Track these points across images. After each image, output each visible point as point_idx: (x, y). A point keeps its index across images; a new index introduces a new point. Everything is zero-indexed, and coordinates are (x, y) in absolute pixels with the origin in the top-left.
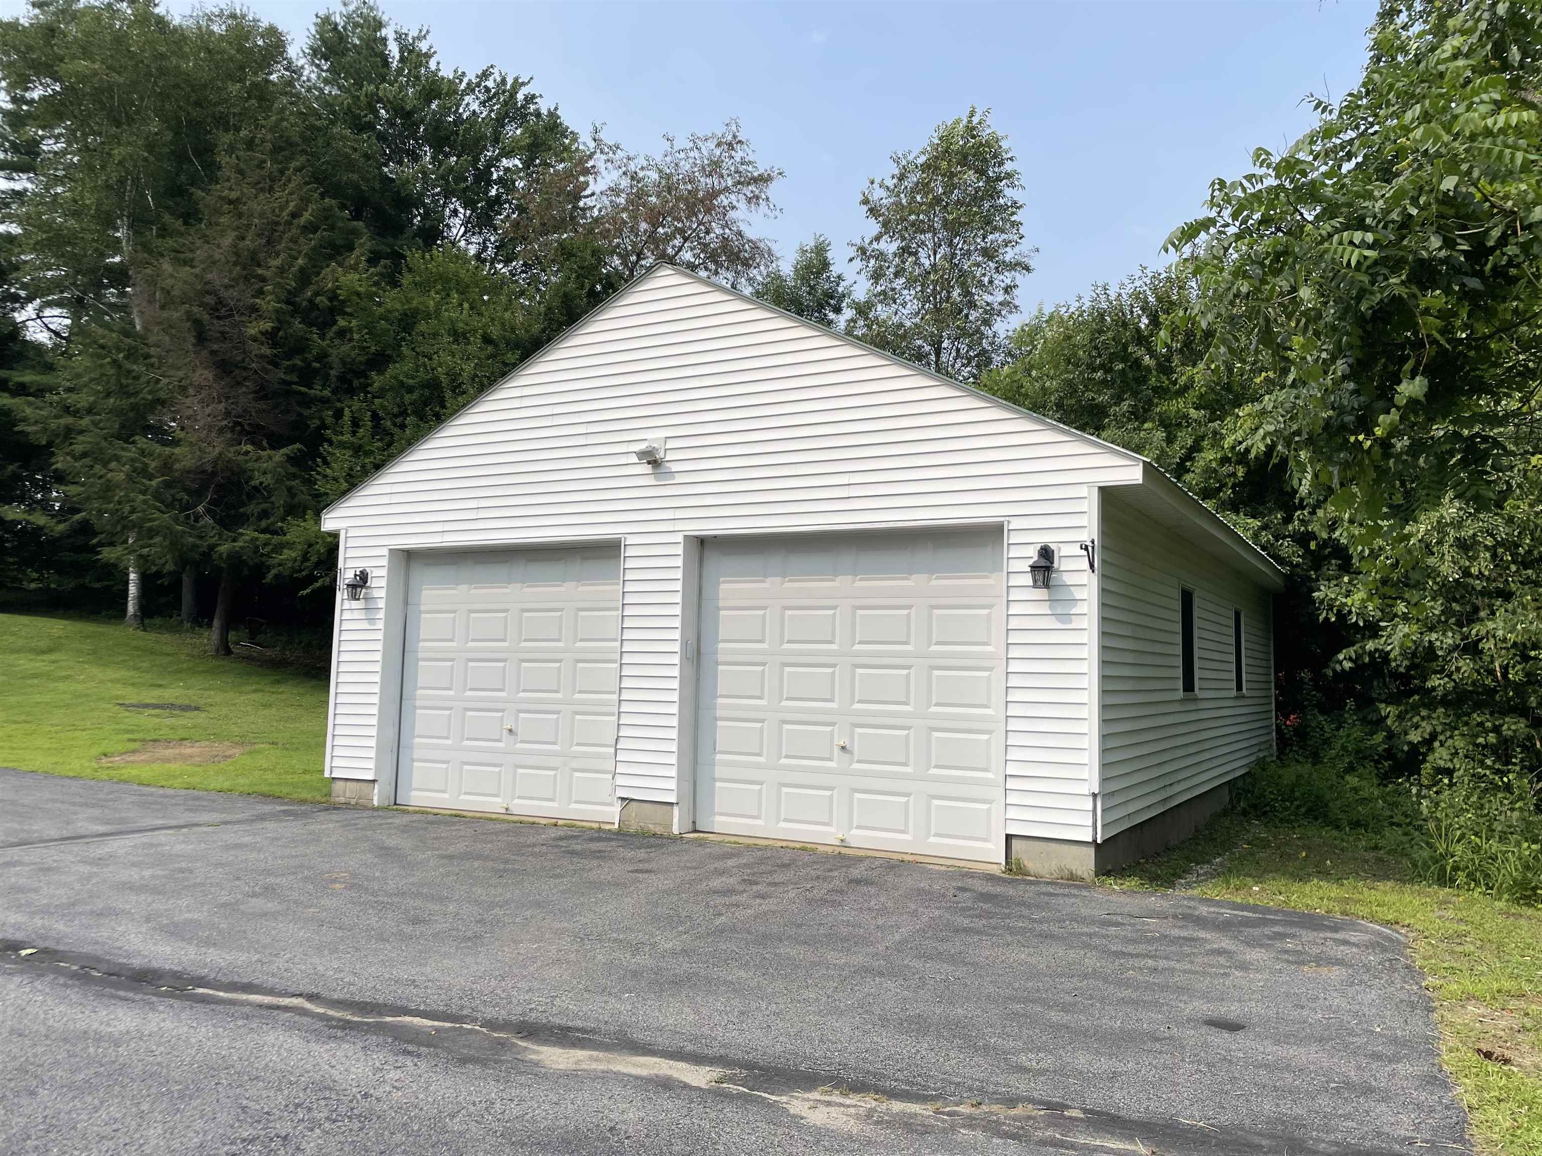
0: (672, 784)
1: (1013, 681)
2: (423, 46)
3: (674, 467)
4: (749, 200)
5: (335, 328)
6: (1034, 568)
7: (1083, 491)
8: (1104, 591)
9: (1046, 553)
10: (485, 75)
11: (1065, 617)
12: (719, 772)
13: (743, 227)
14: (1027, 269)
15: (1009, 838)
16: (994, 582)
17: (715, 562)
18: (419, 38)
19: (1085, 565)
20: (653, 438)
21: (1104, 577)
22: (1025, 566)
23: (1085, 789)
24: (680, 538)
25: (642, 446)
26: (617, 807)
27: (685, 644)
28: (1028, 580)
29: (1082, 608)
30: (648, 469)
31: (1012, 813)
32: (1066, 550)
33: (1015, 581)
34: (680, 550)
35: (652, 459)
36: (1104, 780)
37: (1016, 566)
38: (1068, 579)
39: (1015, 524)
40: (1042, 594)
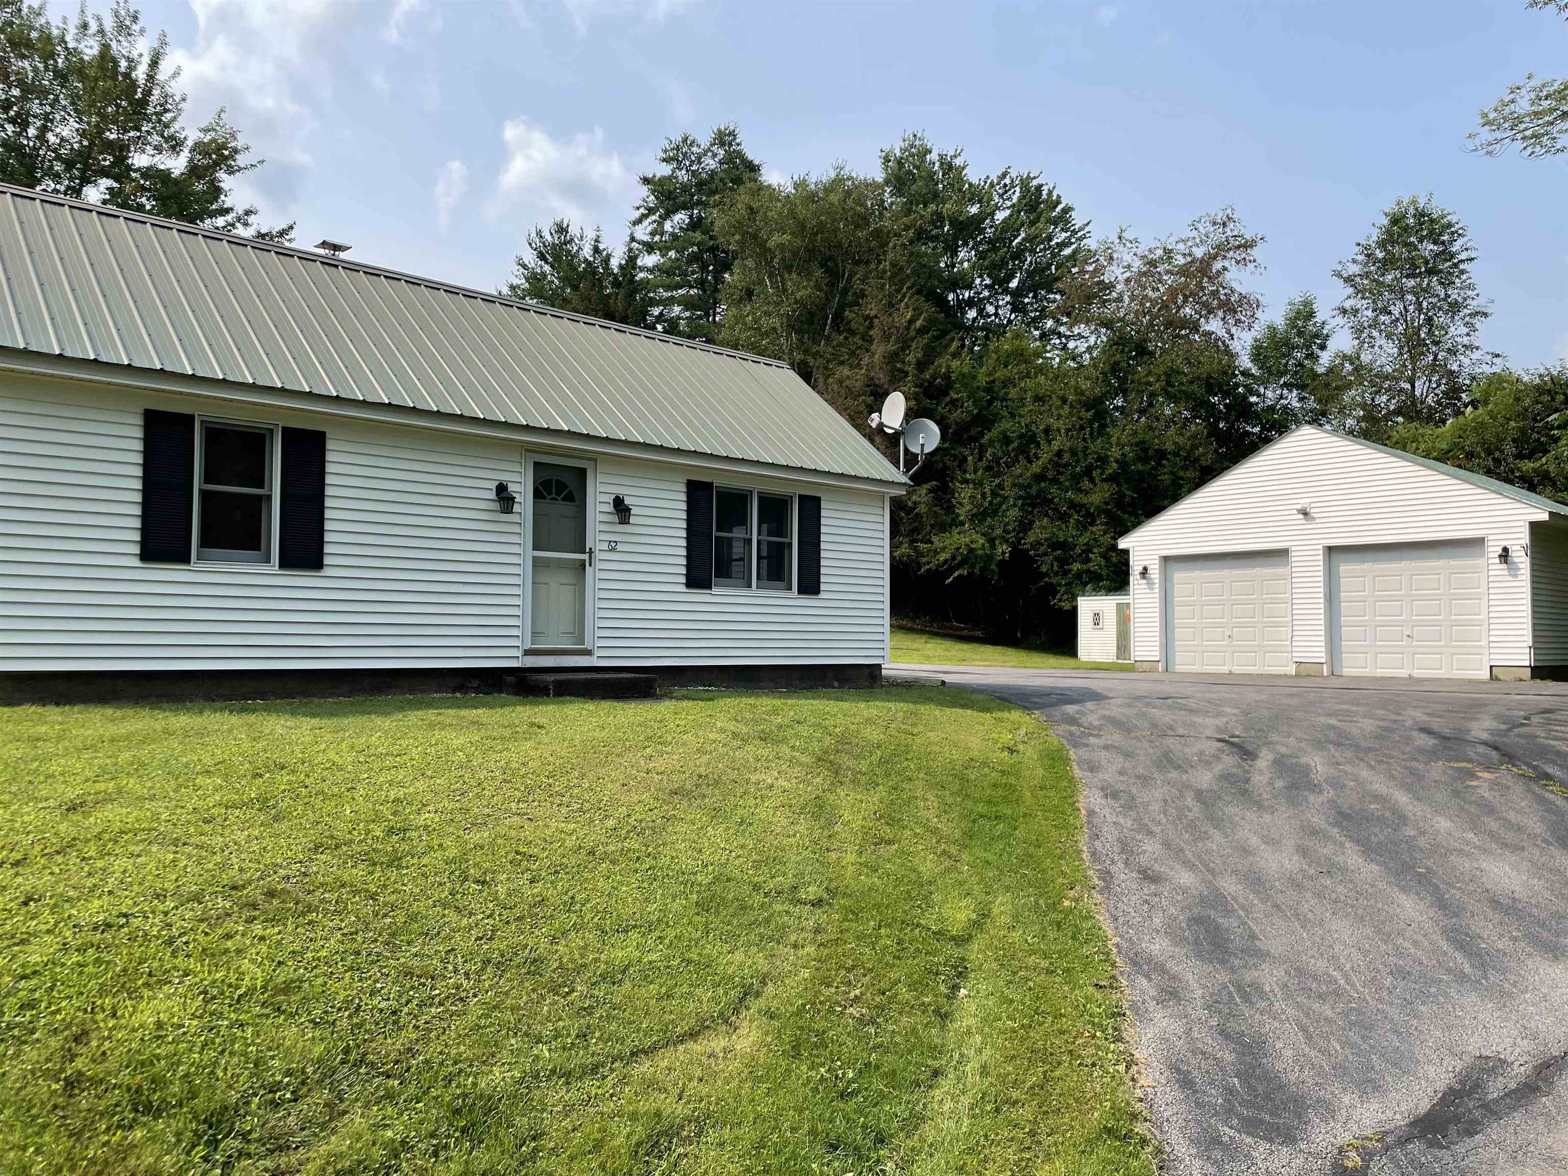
0: (1323, 655)
1: (1491, 603)
2: (958, 162)
3: (1315, 515)
4: (1238, 262)
5: (948, 399)
6: (1500, 556)
7: (1522, 523)
8: (1533, 564)
9: (1505, 550)
10: (1004, 175)
11: (1516, 576)
12: (1343, 649)
13: (1235, 285)
14: (1485, 315)
15: (1491, 667)
16: (1481, 561)
17: (1336, 557)
18: (955, 156)
19: (1523, 553)
20: (1304, 503)
21: (1532, 558)
22: (1496, 555)
23: (1525, 645)
24: (1321, 547)
25: (1299, 507)
26: (1294, 666)
27: (1325, 594)
28: (1498, 561)
29: (1522, 572)
30: (1301, 516)
31: (1492, 657)
32: (1514, 548)
33: (1491, 561)
34: (1321, 552)
35: (1305, 513)
36: (1534, 642)
37: (1491, 555)
38: (1516, 560)
39: (1490, 537)
40: (1504, 566)
